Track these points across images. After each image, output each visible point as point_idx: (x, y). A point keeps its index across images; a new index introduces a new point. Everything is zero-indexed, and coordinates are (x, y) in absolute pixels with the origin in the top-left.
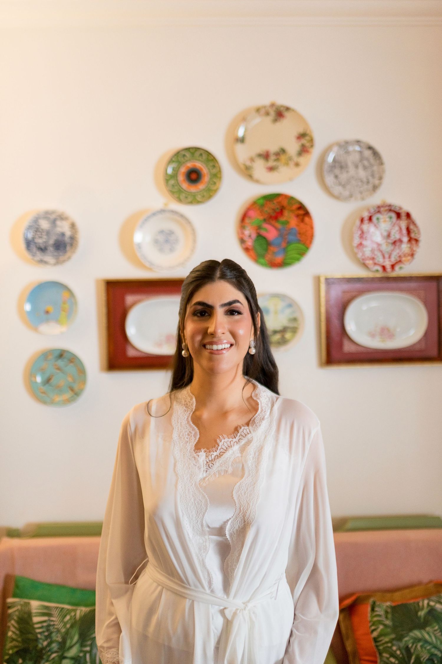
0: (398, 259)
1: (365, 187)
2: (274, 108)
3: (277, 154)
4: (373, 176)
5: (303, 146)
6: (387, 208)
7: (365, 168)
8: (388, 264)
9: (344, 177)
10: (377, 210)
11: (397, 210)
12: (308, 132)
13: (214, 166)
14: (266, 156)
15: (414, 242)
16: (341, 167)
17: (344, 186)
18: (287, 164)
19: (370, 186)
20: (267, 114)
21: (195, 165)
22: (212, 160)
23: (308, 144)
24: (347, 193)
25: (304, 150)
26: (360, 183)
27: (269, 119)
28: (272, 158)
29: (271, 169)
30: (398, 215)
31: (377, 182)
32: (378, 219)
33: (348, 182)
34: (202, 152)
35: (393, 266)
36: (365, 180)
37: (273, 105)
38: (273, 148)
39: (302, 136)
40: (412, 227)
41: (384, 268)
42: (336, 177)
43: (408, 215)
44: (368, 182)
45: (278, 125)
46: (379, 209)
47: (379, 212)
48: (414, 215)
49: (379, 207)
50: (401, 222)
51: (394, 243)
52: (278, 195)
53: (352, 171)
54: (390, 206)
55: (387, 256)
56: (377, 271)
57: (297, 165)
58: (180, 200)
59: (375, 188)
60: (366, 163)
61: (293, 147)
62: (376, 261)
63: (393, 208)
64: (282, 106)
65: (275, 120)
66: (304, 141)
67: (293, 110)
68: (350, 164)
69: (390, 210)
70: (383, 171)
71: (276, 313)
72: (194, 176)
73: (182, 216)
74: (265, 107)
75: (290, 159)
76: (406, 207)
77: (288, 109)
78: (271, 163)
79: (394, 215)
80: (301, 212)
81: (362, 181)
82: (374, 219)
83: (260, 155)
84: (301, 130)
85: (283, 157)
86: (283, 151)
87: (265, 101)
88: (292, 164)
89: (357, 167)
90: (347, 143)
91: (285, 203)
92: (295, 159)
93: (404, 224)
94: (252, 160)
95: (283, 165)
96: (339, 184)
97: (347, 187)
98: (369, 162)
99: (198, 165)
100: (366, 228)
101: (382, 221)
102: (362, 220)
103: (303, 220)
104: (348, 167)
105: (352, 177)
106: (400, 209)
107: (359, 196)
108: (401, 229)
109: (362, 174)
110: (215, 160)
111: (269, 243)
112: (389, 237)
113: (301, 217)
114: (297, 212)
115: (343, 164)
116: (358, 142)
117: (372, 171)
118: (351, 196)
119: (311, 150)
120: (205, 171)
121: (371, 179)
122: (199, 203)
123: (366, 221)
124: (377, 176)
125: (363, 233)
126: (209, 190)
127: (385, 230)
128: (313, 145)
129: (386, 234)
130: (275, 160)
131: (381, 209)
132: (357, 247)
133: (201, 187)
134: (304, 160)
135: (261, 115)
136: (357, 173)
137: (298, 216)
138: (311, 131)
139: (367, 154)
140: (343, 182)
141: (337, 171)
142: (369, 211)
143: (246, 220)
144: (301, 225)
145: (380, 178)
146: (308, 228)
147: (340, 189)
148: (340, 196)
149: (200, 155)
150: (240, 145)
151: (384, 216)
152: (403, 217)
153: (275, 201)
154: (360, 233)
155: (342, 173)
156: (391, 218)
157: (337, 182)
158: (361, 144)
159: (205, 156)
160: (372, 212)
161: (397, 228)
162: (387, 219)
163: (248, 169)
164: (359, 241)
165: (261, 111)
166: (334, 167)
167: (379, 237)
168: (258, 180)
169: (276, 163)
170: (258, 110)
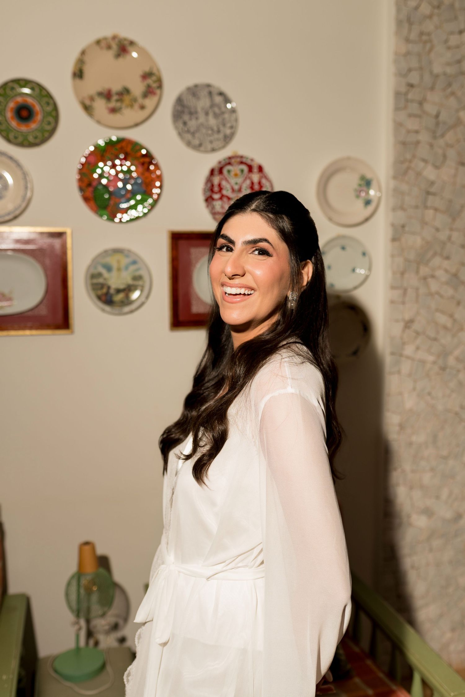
1: (216, 136)
2: (117, 40)
3: (120, 94)
4: (224, 125)
5: (149, 86)
6: (239, 160)
7: (216, 116)
9: (193, 124)
10: (227, 161)
11: (249, 162)
12: (155, 71)
13: (48, 104)
14: (107, 95)
16: (191, 113)
17: (193, 134)
18: (131, 106)
19: (221, 136)
20: (109, 47)
21: (26, 101)
22: (47, 96)
23: (155, 85)
24: (196, 142)
25: (149, 92)
26: (210, 132)
27: (110, 54)
28: (115, 98)
29: (113, 111)
30: (250, 168)
31: (228, 132)
32: (229, 171)
33: (198, 130)
34: (34, 85)
36: (215, 128)
37: (114, 38)
38: (116, 88)
39: (146, 76)
40: (264, 181)
42: (185, 123)
43: (260, 169)
44: (219, 131)
45: (121, 60)
46: (229, 161)
47: (229, 164)
48: (267, 169)
49: (230, 158)
50: (253, 175)
52: (122, 140)
53: (202, 119)
54: (242, 157)
57: (142, 107)
58: (8, 140)
59: (228, 139)
60: (216, 110)
61: (137, 88)
63: (244, 160)
64: (125, 39)
65: (118, 56)
66: (150, 81)
67: (138, 45)
68: (199, 109)
69: (242, 163)
70: (236, 120)
71: (119, 269)
72: (24, 113)
73: (11, 158)
74: (105, 39)
75: (135, 100)
76: (258, 159)
77: (132, 43)
78: (113, 104)
79: (246, 169)
80: (147, 160)
81: (212, 130)
82: (225, 171)
83: (100, 94)
84: (147, 69)
85: (127, 98)
86: (126, 91)
87: (107, 32)
88: (136, 106)
89: (207, 114)
90: (196, 86)
91: (129, 149)
92: (140, 101)
93: (255, 177)
94: (92, 99)
95: (127, 106)
96: (188, 131)
97: (197, 135)
98: (220, 108)
99: (30, 100)
100: (216, 180)
101: (232, 173)
102: (212, 172)
103: (148, 168)
104: (196, 112)
105: (202, 125)
106: (252, 160)
107: (209, 147)
108: (252, 183)
109: (212, 121)
110: (49, 96)
111: (111, 193)
112: (240, 190)
113: (146, 166)
114: (142, 160)
115: (193, 110)
116: (209, 86)
117: (224, 119)
118: (200, 145)
119: (158, 92)
120: (37, 108)
121: (222, 128)
122: (32, 145)
123: (216, 172)
124: (229, 125)
125: (213, 186)
126: (42, 131)
127: (236, 184)
128: (160, 87)
129: (236, 187)
130: (117, 101)
131: (233, 161)
132: (207, 200)
133: (33, 126)
134: (150, 103)
135: (101, 48)
136: (207, 120)
137: (143, 164)
138: (158, 70)
139: (218, 99)
140: (192, 130)
141: (186, 117)
142: (220, 162)
143: (86, 166)
144: (147, 174)
145: (232, 127)
146: (153, 176)
147: (189, 136)
148: (189, 144)
149: (32, 89)
150: (78, 81)
151: (236, 169)
152: (255, 170)
153: (118, 147)
154: (209, 185)
155: (191, 119)
156: (242, 171)
157: (186, 129)
158: (212, 89)
159: (37, 90)
160: (223, 163)
161: (248, 182)
162: (239, 172)
163: (87, 109)
164: (209, 194)
165: (103, 44)
166: (182, 112)
167: (230, 191)
168: (99, 122)
169: (118, 104)
170: (98, 42)
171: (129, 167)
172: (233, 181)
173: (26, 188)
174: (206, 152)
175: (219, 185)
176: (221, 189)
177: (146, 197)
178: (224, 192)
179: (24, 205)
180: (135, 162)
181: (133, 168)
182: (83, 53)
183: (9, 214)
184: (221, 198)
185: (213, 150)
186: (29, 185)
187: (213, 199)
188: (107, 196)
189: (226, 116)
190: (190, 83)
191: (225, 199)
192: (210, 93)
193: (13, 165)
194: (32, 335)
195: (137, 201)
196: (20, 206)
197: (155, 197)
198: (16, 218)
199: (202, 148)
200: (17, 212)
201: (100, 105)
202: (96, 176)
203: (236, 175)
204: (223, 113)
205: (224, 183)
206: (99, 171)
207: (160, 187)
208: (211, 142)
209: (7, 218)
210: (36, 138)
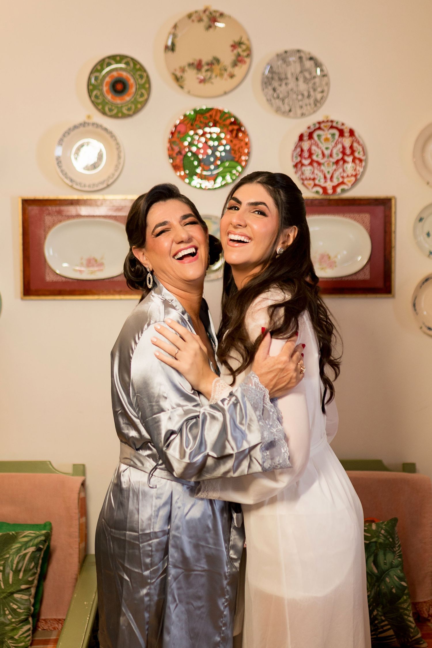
0: (341, 180)
1: (306, 101)
2: (207, 13)
3: (210, 64)
4: (315, 90)
5: (239, 55)
6: (330, 124)
7: (306, 80)
8: (329, 185)
9: (282, 90)
10: (317, 126)
11: (340, 127)
12: (244, 40)
13: (141, 77)
14: (198, 66)
15: (357, 161)
16: (280, 79)
17: (283, 100)
18: (221, 75)
19: (312, 100)
20: (200, 20)
21: (122, 75)
22: (139, 70)
23: (244, 54)
24: (287, 108)
25: (238, 61)
26: (300, 97)
27: (202, 26)
28: (205, 68)
29: (202, 81)
30: (342, 133)
31: (319, 96)
32: (319, 136)
33: (288, 95)
34: (128, 59)
35: (334, 188)
36: (306, 94)
37: (206, 10)
38: (206, 58)
39: (236, 45)
40: (355, 145)
41: (325, 189)
42: (274, 90)
43: (352, 133)
44: (309, 96)
45: (211, 30)
46: (319, 126)
47: (319, 128)
48: (358, 133)
49: (320, 123)
50: (344, 139)
51: (337, 162)
52: (211, 109)
53: (292, 84)
54: (332, 121)
55: (328, 176)
56: (317, 192)
57: (232, 76)
58: (104, 113)
59: (318, 103)
60: (307, 75)
61: (227, 57)
62: (317, 182)
63: (334, 124)
64: (215, 11)
65: (208, 28)
66: (240, 50)
67: (229, 17)
68: (289, 76)
69: (332, 127)
70: (328, 84)
72: (119, 87)
73: (106, 130)
74: (196, 12)
75: (225, 69)
76: (349, 124)
77: (222, 15)
78: (203, 75)
79: (337, 133)
80: (236, 127)
81: (303, 95)
82: (315, 136)
83: (191, 65)
84: (237, 39)
85: (216, 68)
86: (217, 60)
87: (198, 6)
88: (226, 75)
89: (297, 79)
90: (286, 52)
91: (217, 118)
92: (230, 69)
93: (347, 142)
94: (183, 70)
95: (216, 76)
96: (278, 97)
97: (286, 101)
98: (310, 73)
99: (124, 74)
100: (306, 145)
101: (323, 138)
102: (301, 138)
103: (237, 136)
104: (286, 78)
105: (292, 90)
106: (343, 124)
107: (299, 112)
108: (344, 148)
109: (302, 86)
110: (142, 69)
111: (200, 161)
112: (331, 155)
113: (235, 132)
114: (230, 128)
115: (283, 76)
116: (299, 51)
117: (314, 84)
118: (290, 111)
119: (247, 60)
120: (132, 81)
121: (312, 93)
122: (125, 116)
123: (306, 138)
124: (319, 89)
125: (302, 151)
126: (135, 102)
127: (327, 148)
128: (248, 55)
129: (327, 153)
130: (207, 70)
131: (322, 126)
132: (296, 166)
133: (127, 98)
134: (239, 71)
135: (193, 21)
136: (297, 86)
137: (231, 131)
138: (248, 40)
139: (309, 64)
140: (281, 96)
141: (276, 84)
142: (309, 128)
143: (176, 135)
144: (235, 141)
145: (322, 92)
146: (243, 144)
147: (278, 102)
148: (278, 110)
149: (127, 64)
150: (170, 53)
151: (326, 134)
152: (347, 134)
153: (208, 115)
154: (299, 150)
155: (280, 85)
156: (333, 135)
157: (275, 95)
158: (302, 54)
159: (132, 64)
160: (313, 128)
161: (340, 146)
162: (329, 136)
163: (177, 79)
164: (299, 159)
165: (194, 17)
166: (272, 78)
167: (321, 156)
168: (189, 92)
169: (209, 74)
170: (190, 16)
171: (218, 135)
172: (323, 146)
173: (119, 157)
174: (296, 117)
175: (310, 150)
176: (311, 155)
177: (234, 164)
178: (314, 157)
179: (117, 174)
180: (225, 130)
181: (222, 135)
182: (175, 27)
183: (102, 183)
184: (311, 164)
185: (303, 115)
186: (122, 155)
187: (303, 165)
188: (196, 163)
189: (317, 80)
190: (280, 49)
191: (315, 164)
192: (300, 58)
193: (108, 136)
194: (121, 299)
195: (225, 168)
196: (113, 175)
197: (243, 164)
198: (108, 186)
199: (291, 114)
200: (111, 181)
201: (191, 76)
202: (186, 144)
203: (327, 140)
204: (314, 77)
205: (314, 148)
206: (189, 139)
207: (248, 154)
208: (301, 107)
209: (101, 186)
210: (129, 109)
